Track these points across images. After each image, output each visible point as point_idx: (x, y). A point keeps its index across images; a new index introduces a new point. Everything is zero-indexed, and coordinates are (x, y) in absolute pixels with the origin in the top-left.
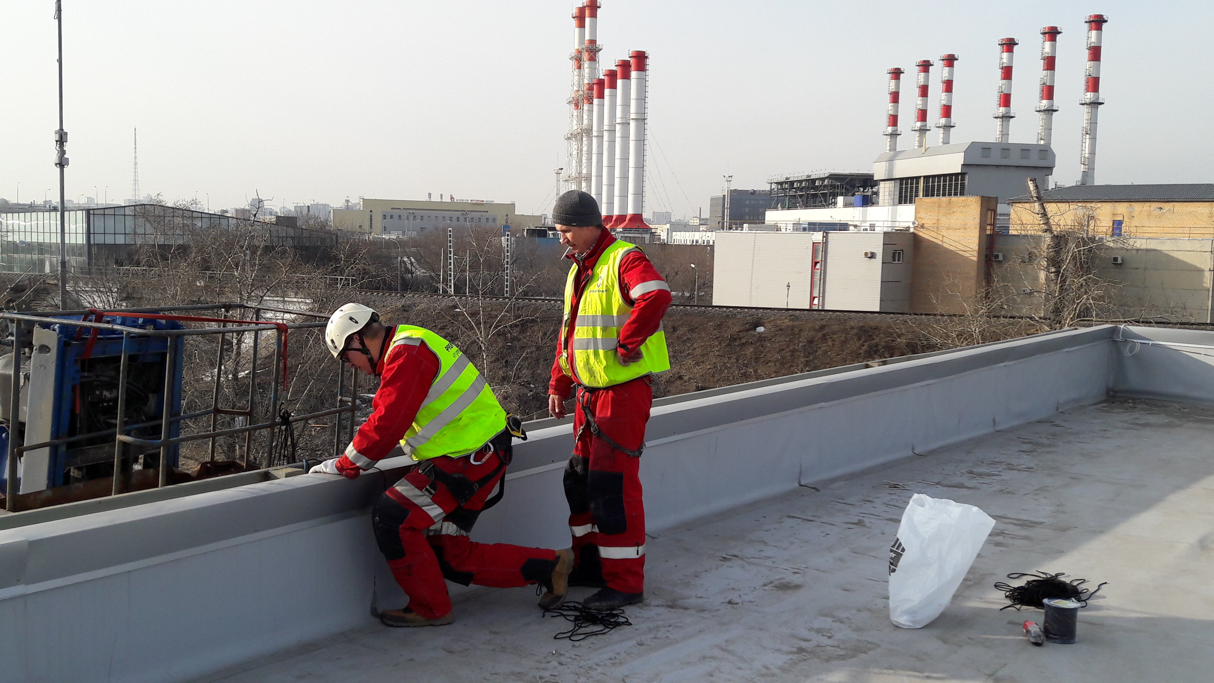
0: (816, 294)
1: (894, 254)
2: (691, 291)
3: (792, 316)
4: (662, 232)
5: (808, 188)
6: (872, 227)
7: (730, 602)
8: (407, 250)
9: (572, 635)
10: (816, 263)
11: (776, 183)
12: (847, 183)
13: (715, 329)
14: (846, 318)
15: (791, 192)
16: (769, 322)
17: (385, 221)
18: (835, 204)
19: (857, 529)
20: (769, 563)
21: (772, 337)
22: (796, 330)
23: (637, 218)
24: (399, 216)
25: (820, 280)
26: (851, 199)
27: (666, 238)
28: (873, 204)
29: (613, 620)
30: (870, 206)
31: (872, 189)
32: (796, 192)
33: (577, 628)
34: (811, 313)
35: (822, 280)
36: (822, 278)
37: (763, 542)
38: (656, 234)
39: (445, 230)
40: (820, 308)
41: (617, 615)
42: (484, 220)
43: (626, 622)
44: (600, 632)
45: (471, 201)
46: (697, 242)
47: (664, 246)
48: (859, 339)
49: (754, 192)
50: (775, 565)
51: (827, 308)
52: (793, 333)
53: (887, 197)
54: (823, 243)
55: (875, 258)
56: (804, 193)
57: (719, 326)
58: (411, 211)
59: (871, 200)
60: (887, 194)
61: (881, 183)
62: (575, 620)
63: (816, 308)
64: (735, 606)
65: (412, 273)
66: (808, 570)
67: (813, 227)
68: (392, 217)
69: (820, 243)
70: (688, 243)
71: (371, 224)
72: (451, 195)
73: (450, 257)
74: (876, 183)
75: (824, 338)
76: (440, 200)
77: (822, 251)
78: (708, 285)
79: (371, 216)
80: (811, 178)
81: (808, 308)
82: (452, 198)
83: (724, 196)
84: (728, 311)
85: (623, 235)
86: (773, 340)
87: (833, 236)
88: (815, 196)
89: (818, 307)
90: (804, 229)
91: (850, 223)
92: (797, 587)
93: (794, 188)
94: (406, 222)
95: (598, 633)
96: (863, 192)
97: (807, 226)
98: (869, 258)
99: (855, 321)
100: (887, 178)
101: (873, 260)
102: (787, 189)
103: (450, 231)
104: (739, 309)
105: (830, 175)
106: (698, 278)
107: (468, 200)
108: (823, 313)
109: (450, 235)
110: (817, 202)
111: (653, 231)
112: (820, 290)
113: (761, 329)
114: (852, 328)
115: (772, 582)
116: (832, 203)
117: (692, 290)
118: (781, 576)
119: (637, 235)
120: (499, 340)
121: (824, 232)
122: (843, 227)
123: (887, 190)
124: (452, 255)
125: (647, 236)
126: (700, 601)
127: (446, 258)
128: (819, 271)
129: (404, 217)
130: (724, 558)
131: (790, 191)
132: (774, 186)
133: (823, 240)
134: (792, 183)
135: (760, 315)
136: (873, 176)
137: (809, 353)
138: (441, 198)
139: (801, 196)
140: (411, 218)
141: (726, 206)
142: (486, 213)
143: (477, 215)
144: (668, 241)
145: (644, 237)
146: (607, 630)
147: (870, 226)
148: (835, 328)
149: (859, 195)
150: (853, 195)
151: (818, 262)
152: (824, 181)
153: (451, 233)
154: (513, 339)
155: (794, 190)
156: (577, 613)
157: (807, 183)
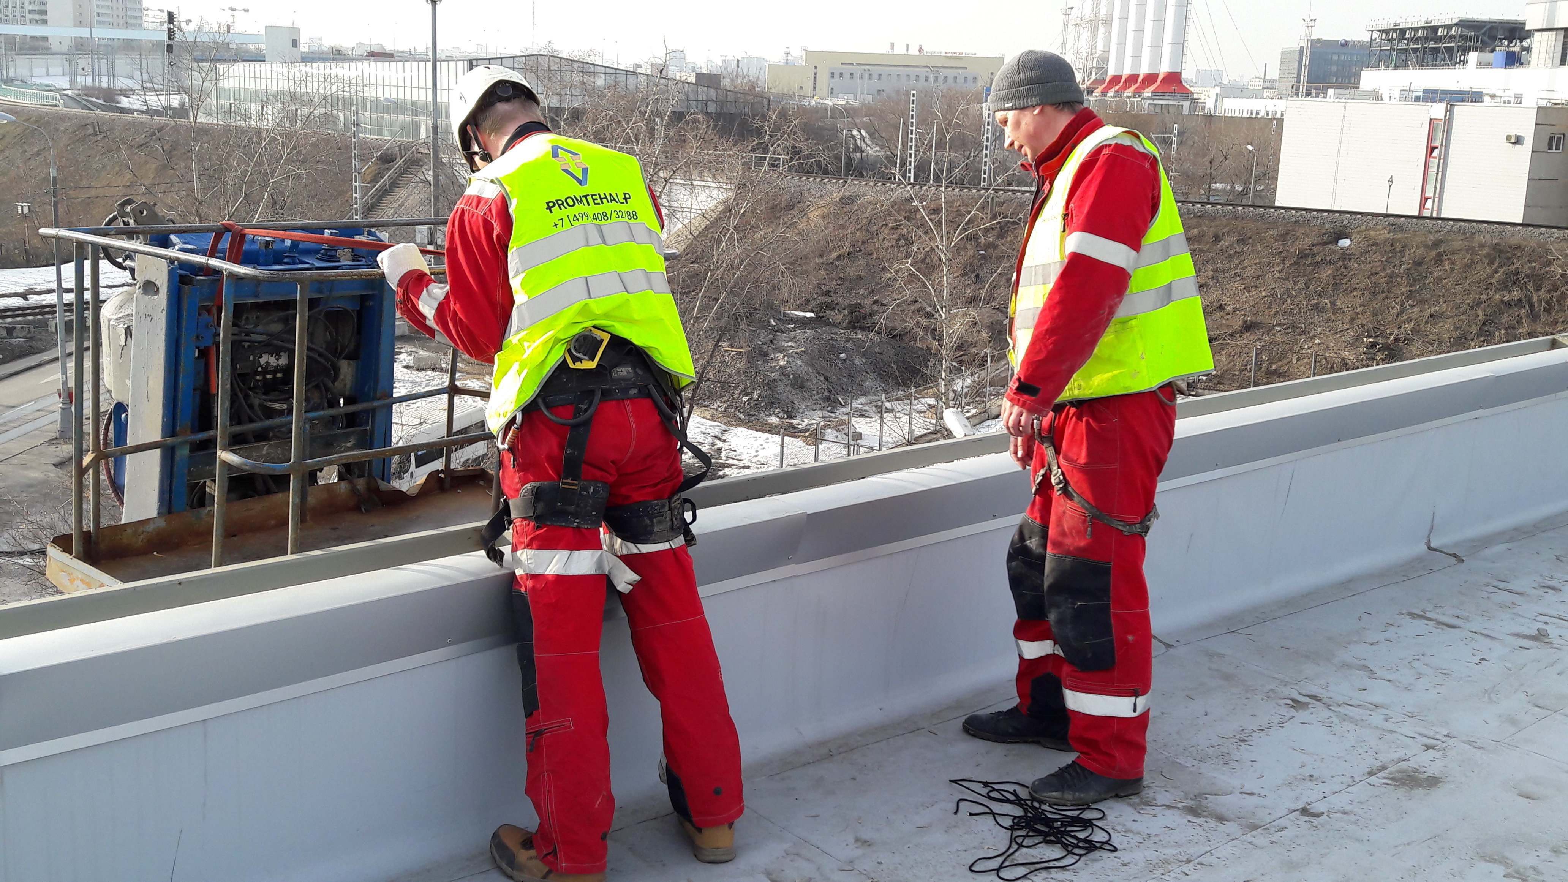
0: (1429, 193)
1: (1551, 139)
2: (1245, 184)
3: (1392, 225)
4: (1208, 99)
5: (1426, 38)
6: (1519, 100)
7: (1305, 811)
8: (858, 120)
9: (1001, 867)
10: (1433, 149)
11: (1379, 31)
12: (1484, 34)
13: (1276, 240)
14: (1474, 231)
15: (1400, 44)
16: (1358, 233)
17: (833, 80)
18: (1465, 62)
19: (1536, 651)
20: (1377, 719)
21: (1361, 254)
22: (1398, 247)
23: (1173, 79)
24: (851, 74)
25: (1437, 174)
26: (1488, 56)
27: (1213, 107)
28: (1522, 64)
29: (1082, 835)
30: (1517, 67)
31: (1521, 42)
32: (1408, 44)
33: (1015, 846)
34: (1422, 222)
35: (1440, 174)
36: (1440, 170)
37: (1365, 668)
38: (1199, 101)
39: (907, 94)
40: (1435, 215)
41: (1088, 824)
42: (960, 80)
43: (1107, 843)
44: (1057, 864)
45: (946, 53)
46: (1257, 114)
47: (1210, 118)
48: (1491, 262)
49: (1346, 44)
50: (1389, 726)
51: (1444, 215)
52: (1394, 249)
53: (1543, 55)
54: (1445, 120)
55: (1522, 144)
56: (1420, 46)
57: (1284, 236)
58: (867, 68)
59: (1519, 59)
60: (1543, 50)
61: (1536, 34)
62: (1012, 829)
63: (1427, 213)
64: (1316, 821)
65: (862, 152)
66: (1450, 741)
67: (1431, 95)
68: (841, 75)
69: (1441, 119)
70: (1245, 115)
71: (815, 84)
72: (921, 46)
73: (912, 131)
74: (1528, 34)
75: (1439, 259)
76: (904, 52)
77: (1444, 131)
78: (1270, 176)
79: (815, 74)
80: (1432, 24)
81: (1417, 214)
82: (921, 50)
83: (1302, 48)
84: (1298, 214)
85: (1151, 102)
86: (1363, 259)
87: (1461, 110)
88: (1436, 51)
89: (1432, 213)
90: (1417, 99)
91: (1485, 91)
92: (1433, 782)
93: (1405, 39)
94: (859, 81)
95: (1051, 864)
96: (1508, 46)
97: (1421, 94)
98: (1513, 143)
99: (1488, 236)
100: (1544, 27)
101: (1517, 146)
102: (1395, 40)
103: (913, 95)
104: (1315, 213)
105: (1460, 21)
106: (1257, 164)
107: (941, 53)
108: (1440, 222)
109: (913, 100)
110: (1439, 60)
111: (1195, 96)
112: (1435, 188)
113: (1345, 243)
114: (1482, 246)
115: (1384, 768)
116: (1460, 61)
117: (1247, 182)
118: (1401, 753)
119: (1171, 102)
120: (969, 247)
121: (1448, 104)
122: (1476, 97)
123: (1544, 44)
124: (914, 128)
125: (1186, 104)
126: (1250, 802)
127: (906, 133)
128: (1437, 160)
129: (857, 75)
130: (1293, 700)
131: (1399, 42)
132: (1376, 35)
133: (1446, 116)
134: (1403, 31)
135: (1345, 222)
136: (1524, 24)
137: (1414, 280)
138: (907, 50)
139: (1415, 51)
140: (866, 76)
141: (1304, 64)
142: (965, 70)
143: (951, 73)
144: (1215, 112)
145: (1182, 106)
146: (1070, 860)
147: (1515, 97)
148: (1457, 245)
149: (1500, 52)
150: (1493, 51)
151: (1437, 148)
152: (1451, 29)
153: (915, 98)
154: (989, 246)
155: (1406, 42)
156: (1018, 812)
157: (1425, 32)
